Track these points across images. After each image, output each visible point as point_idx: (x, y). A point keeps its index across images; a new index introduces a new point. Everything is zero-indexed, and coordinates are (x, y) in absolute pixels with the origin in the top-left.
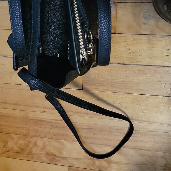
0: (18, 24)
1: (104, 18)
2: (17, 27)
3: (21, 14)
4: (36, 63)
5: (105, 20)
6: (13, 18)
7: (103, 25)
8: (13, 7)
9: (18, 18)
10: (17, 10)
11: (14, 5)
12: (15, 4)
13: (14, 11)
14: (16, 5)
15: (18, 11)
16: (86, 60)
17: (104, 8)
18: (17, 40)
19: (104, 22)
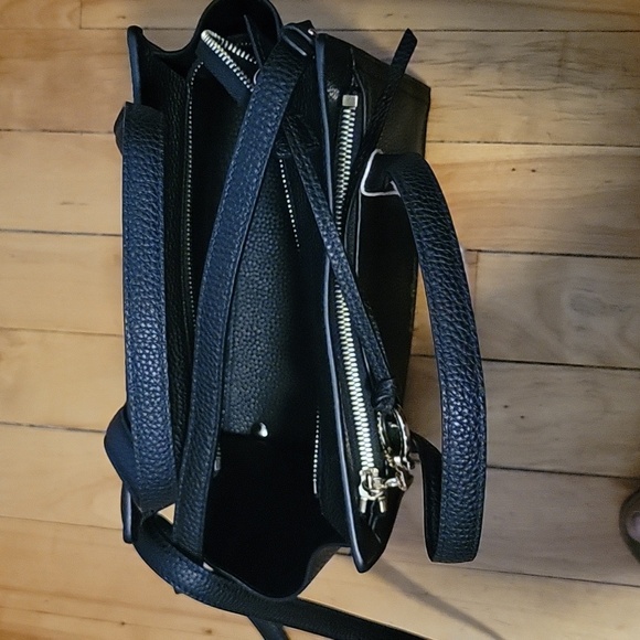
0: (155, 417)
1: (459, 421)
2: (151, 428)
3: (167, 386)
4: (201, 513)
5: (465, 428)
6: (139, 398)
7: (456, 443)
8: (142, 365)
9: (156, 397)
10: (154, 374)
11: (144, 356)
12: (148, 355)
13: (144, 376)
14: (152, 357)
15: (156, 377)
16: (382, 510)
17: (462, 387)
18: (148, 469)
19: (462, 435)
